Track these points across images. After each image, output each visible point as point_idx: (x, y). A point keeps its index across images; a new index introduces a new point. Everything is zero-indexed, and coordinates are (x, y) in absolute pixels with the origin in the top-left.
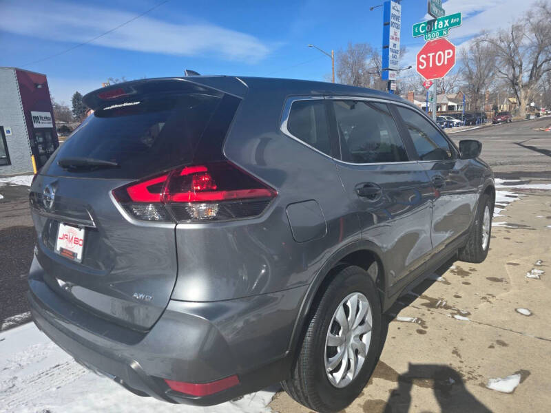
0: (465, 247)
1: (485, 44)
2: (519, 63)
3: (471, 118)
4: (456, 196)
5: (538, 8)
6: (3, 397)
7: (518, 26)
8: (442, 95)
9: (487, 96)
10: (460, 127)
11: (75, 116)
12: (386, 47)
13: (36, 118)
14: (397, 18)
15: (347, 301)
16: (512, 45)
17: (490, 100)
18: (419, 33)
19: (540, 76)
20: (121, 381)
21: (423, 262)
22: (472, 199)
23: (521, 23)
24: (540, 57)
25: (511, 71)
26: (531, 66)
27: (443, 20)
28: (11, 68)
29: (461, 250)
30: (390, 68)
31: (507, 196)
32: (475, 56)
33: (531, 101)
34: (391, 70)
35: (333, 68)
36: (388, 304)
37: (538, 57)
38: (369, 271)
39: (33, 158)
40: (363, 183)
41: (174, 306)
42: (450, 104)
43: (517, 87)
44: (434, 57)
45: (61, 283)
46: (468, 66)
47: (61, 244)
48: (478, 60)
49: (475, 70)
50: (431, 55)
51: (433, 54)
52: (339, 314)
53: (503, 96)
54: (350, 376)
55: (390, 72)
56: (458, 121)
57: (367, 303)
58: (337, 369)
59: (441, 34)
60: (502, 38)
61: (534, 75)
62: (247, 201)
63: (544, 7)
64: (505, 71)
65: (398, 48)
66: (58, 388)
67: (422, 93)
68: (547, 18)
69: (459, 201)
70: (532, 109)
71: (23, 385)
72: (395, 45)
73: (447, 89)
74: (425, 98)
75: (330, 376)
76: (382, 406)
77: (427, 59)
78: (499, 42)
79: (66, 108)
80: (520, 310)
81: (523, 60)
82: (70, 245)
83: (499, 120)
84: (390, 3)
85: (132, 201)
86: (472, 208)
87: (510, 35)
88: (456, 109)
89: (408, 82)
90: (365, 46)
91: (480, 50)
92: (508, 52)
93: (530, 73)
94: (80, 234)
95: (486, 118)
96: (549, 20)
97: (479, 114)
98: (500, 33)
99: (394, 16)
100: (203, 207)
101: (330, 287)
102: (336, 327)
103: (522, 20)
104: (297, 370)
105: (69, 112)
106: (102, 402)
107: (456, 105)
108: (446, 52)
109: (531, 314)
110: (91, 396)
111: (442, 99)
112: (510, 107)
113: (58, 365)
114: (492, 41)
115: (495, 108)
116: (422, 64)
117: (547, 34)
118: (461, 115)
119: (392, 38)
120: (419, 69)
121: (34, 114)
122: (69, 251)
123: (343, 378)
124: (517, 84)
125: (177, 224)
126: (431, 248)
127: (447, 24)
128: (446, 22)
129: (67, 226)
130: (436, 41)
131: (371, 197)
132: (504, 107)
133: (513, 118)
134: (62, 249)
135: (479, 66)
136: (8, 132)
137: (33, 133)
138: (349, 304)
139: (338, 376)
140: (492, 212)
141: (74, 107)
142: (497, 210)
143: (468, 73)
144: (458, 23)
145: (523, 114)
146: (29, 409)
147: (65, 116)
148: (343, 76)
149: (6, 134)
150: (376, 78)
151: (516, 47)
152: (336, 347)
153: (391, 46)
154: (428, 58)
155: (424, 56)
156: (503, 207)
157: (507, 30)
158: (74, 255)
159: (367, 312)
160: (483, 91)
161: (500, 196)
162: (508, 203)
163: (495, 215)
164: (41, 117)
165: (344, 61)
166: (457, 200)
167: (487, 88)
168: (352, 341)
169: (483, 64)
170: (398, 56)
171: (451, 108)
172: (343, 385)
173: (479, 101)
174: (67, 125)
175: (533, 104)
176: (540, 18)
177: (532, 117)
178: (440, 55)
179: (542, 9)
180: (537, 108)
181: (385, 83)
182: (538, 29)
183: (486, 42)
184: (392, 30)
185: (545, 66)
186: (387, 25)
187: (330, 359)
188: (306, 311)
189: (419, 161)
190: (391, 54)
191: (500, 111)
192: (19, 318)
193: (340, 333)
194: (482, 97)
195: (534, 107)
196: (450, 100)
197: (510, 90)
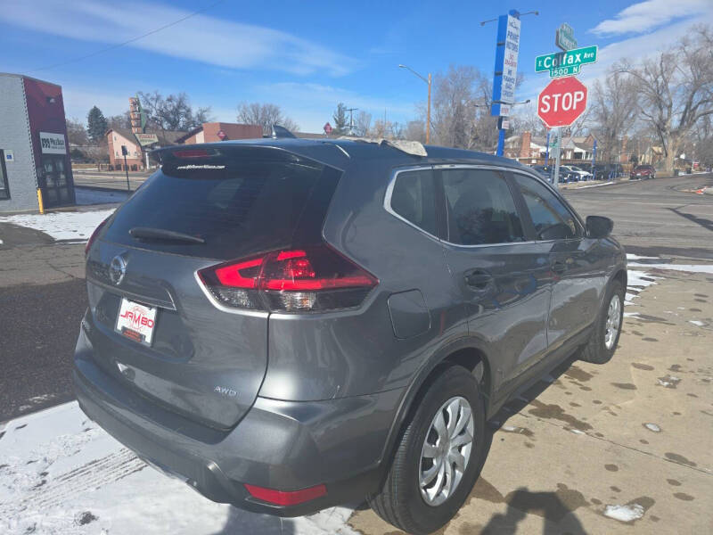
0: (587, 344)
1: (625, 76)
2: (668, 103)
3: (603, 171)
4: (580, 280)
5: (697, 34)
6: (33, 495)
7: (670, 56)
8: (567, 139)
9: (625, 143)
10: (588, 182)
11: (91, 137)
12: (498, 74)
13: (46, 141)
14: (515, 37)
15: (447, 406)
16: (660, 80)
17: (628, 148)
18: (543, 68)
19: (695, 121)
20: (195, 484)
21: (536, 362)
22: (599, 283)
23: (673, 52)
24: (695, 97)
25: (658, 112)
26: (683, 108)
27: (574, 53)
28: (17, 76)
29: (581, 347)
30: (501, 100)
31: (642, 278)
32: (612, 92)
33: (682, 152)
34: (505, 103)
35: (429, 97)
36: (493, 410)
37: (692, 96)
38: (473, 372)
39: (39, 192)
40: (472, 269)
41: (261, 404)
42: (577, 150)
43: (664, 134)
44: (560, 99)
45: (121, 367)
46: (602, 103)
47: (122, 323)
48: (615, 97)
49: (611, 109)
50: (556, 96)
51: (560, 95)
52: (438, 421)
53: (645, 144)
54: (445, 493)
55: (502, 106)
56: (586, 173)
57: (469, 409)
58: (431, 485)
59: (571, 71)
60: (649, 70)
61: (687, 119)
62: (347, 290)
63: (703, 33)
64: (649, 113)
65: (514, 76)
66: (98, 488)
67: (542, 134)
68: (707, 47)
69: (583, 286)
70: (681, 162)
71: (55, 483)
72: (510, 72)
73: (575, 129)
74: (545, 141)
75: (423, 491)
76: (480, 530)
77: (551, 101)
78: (643, 75)
79: (80, 126)
80: (649, 426)
81: (673, 99)
82: (136, 325)
83: (639, 174)
84: (507, 17)
85: (221, 284)
86: (599, 293)
87: (658, 66)
88: (583, 158)
89: (524, 118)
90: (472, 68)
91: (619, 84)
92: (654, 87)
93: (681, 115)
94: (151, 314)
95: (622, 172)
96: (709, 50)
97: (613, 166)
98: (646, 64)
99: (511, 34)
100: (298, 296)
101: (431, 389)
102: (434, 436)
103: (675, 48)
104: (387, 482)
105: (83, 132)
106: (154, 507)
107: (584, 152)
108: (576, 93)
109: (660, 431)
110: (139, 500)
111: (566, 143)
112: (654, 158)
113: (96, 461)
114: (635, 73)
115: (634, 159)
116: (545, 107)
117: (706, 68)
118: (590, 165)
119: (508, 63)
120: (540, 113)
121: (43, 135)
122: (135, 332)
123: (438, 495)
124: (664, 130)
125: (270, 314)
126: (546, 346)
127: (578, 59)
128: (578, 56)
129: (132, 303)
130: (563, 79)
131: (481, 286)
132: (646, 158)
133: (658, 173)
134: (124, 329)
135: (616, 104)
136: (10, 157)
137: (40, 159)
138: (449, 410)
139: (432, 492)
140: (622, 299)
141: (90, 126)
142: (629, 296)
143: (602, 111)
144: (593, 59)
145: (670, 169)
146: (66, 512)
147: (78, 137)
148: (442, 106)
149: (6, 160)
150: (484, 111)
151: (666, 82)
152: (432, 459)
153: (505, 73)
154: (553, 99)
155: (549, 98)
156: (636, 293)
157: (654, 60)
158: (142, 337)
159: (469, 420)
160: (620, 137)
161: (633, 277)
162: (643, 288)
163: (625, 303)
164: (52, 141)
165: (444, 89)
166: (582, 283)
167: (626, 133)
168: (450, 452)
169: (622, 101)
170: (513, 86)
171: (578, 155)
172: (438, 503)
173: (614, 149)
174: (79, 149)
175: (683, 157)
176: (697, 47)
177: (681, 174)
178: (568, 97)
179: (701, 35)
180: (687, 161)
181: (494, 119)
182: (695, 61)
183: (627, 74)
184: (508, 52)
185: (700, 109)
186: (501, 45)
187: (425, 472)
188: (403, 417)
189: (538, 242)
190: (504, 83)
191: (640, 163)
192: (39, 400)
193: (438, 442)
194: (619, 144)
195: (685, 160)
196: (577, 145)
197: (653, 136)
